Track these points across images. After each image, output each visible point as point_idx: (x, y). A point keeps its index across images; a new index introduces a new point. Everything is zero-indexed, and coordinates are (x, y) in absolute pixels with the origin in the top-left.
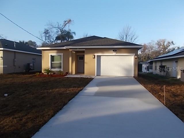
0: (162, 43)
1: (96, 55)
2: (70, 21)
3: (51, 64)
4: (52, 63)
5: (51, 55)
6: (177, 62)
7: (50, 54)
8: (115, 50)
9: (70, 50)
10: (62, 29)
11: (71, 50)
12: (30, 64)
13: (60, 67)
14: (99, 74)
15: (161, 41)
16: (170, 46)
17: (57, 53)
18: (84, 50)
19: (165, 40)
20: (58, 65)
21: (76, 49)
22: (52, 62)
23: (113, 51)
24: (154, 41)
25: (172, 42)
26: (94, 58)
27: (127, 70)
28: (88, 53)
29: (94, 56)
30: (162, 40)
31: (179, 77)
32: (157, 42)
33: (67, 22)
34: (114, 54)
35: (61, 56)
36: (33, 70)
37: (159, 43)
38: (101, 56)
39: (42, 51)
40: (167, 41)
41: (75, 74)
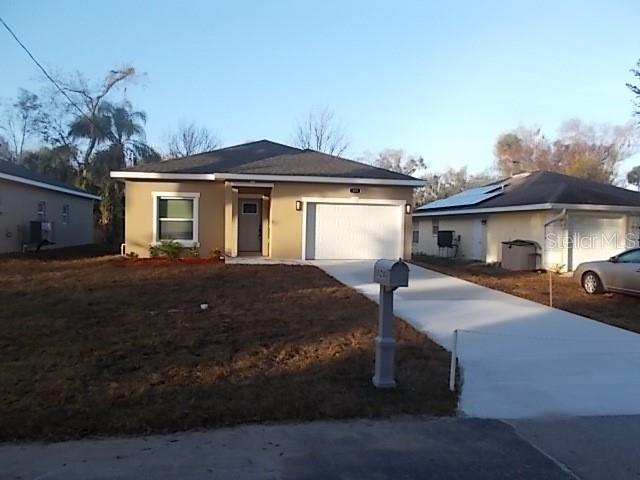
0: (393, 161)
1: (305, 200)
2: (131, 71)
3: (160, 223)
4: (160, 221)
5: (159, 198)
6: (484, 222)
7: (155, 195)
8: (356, 189)
9: (227, 183)
10: (99, 98)
11: (232, 184)
12: (43, 224)
13: (189, 236)
14: (310, 256)
15: (390, 155)
16: (414, 170)
17: (179, 191)
18: (272, 185)
19: (401, 151)
20: (182, 229)
21: (248, 181)
22: (162, 219)
23: (351, 191)
24: (371, 154)
25: (421, 161)
26: (301, 209)
27: (386, 243)
28: (280, 195)
29: (301, 203)
30: (392, 153)
31: (491, 259)
32: (379, 158)
33: (118, 76)
34: (354, 199)
35: (192, 201)
36: (52, 244)
37: (385, 161)
38: (318, 206)
39: (127, 182)
40: (407, 155)
41: (238, 255)
